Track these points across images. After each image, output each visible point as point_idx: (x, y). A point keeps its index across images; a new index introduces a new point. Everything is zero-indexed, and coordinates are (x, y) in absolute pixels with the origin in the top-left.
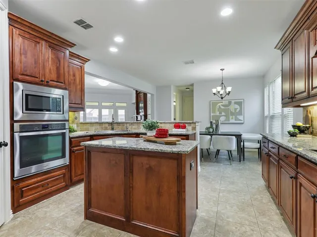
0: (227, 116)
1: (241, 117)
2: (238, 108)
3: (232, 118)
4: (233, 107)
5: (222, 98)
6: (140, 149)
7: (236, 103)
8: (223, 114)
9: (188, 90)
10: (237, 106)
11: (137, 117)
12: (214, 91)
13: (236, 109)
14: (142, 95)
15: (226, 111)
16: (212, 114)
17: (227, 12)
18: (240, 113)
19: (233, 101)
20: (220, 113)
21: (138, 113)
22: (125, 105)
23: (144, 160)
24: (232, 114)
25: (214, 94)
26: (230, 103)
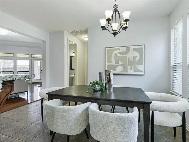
0: (124, 66)
1: (141, 68)
2: (137, 56)
3: (131, 69)
4: (131, 55)
7: (135, 50)
8: (120, 63)
10: (136, 54)
12: (103, 23)
13: (135, 57)
16: (107, 64)
19: (132, 48)
20: (117, 62)
24: (131, 63)
26: (128, 50)
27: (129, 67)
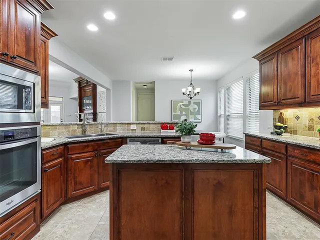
0: (187, 115)
1: (199, 117)
3: (192, 118)
4: (192, 107)
5: (191, 98)
6: (212, 162)
7: (194, 103)
8: (184, 113)
9: (145, 87)
10: (196, 106)
11: (80, 115)
12: (184, 90)
13: (195, 109)
14: (89, 89)
15: (187, 110)
16: (173, 114)
17: (239, 15)
18: (199, 112)
19: (192, 102)
20: (181, 112)
21: (81, 110)
22: (61, 99)
23: (212, 174)
24: (192, 113)
25: (184, 93)
26: (190, 103)
27: (190, 116)
